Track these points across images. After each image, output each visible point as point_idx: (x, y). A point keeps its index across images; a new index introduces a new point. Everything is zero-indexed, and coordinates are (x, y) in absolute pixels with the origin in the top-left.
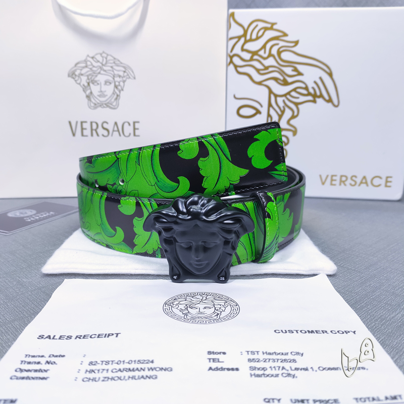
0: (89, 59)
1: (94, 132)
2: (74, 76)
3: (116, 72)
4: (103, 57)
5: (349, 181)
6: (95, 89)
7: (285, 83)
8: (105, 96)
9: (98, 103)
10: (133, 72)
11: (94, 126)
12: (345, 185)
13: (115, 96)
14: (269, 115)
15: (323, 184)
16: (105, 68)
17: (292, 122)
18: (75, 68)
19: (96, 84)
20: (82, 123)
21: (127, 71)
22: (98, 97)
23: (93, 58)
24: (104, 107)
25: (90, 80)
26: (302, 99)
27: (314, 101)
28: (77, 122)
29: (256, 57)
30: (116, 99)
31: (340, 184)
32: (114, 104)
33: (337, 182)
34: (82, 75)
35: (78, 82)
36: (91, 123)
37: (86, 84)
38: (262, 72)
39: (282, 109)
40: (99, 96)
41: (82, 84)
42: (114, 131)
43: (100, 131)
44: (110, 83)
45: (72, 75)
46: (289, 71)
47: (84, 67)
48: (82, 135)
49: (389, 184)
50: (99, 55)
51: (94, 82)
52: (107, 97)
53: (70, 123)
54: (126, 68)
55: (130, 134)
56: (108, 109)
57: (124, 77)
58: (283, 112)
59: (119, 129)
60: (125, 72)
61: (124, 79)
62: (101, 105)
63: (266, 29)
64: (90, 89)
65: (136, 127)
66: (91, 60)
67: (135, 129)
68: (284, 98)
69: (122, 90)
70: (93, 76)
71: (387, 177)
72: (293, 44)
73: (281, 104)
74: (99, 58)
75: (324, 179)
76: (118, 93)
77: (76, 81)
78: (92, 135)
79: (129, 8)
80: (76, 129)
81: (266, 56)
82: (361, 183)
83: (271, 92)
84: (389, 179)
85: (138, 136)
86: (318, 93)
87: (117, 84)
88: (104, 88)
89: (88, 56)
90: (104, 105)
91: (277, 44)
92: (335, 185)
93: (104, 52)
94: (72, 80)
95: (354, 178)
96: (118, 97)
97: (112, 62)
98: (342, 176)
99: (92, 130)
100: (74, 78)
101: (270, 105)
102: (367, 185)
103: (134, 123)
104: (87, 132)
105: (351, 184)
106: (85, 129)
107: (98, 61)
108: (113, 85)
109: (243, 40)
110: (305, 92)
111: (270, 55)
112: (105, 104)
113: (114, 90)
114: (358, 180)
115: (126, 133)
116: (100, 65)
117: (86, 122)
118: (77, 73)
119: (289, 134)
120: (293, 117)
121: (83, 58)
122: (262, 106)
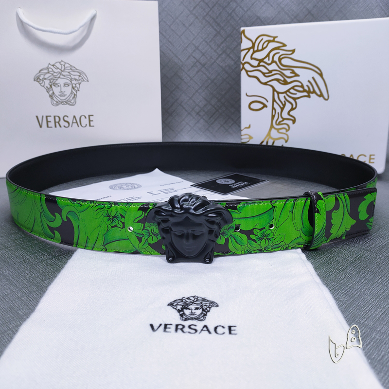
0: (50, 66)
1: (57, 124)
2: (39, 80)
3: (73, 77)
4: (61, 65)
6: (56, 90)
10: (86, 76)
13: (73, 95)
16: (63, 73)
18: (40, 74)
19: (57, 86)
20: (47, 117)
22: (59, 96)
23: (53, 65)
24: (64, 104)
28: (43, 116)
30: (74, 97)
34: (45, 79)
35: (42, 85)
36: (55, 117)
37: (49, 86)
41: (45, 87)
42: (73, 123)
43: (62, 123)
44: (69, 85)
45: (37, 79)
47: (46, 73)
48: (48, 127)
50: (59, 63)
51: (55, 84)
52: (66, 96)
53: (37, 117)
54: (81, 73)
55: (86, 125)
56: (67, 105)
57: (79, 80)
59: (77, 121)
60: (79, 76)
61: (80, 82)
62: (62, 102)
64: (52, 90)
65: (91, 119)
66: (52, 67)
67: (90, 121)
69: (79, 90)
74: (58, 65)
76: (75, 93)
77: (40, 84)
78: (56, 126)
79: (81, 27)
80: (42, 122)
85: (93, 126)
87: (74, 85)
88: (64, 89)
89: (49, 64)
93: (62, 61)
94: (38, 83)
97: (69, 68)
99: (55, 122)
100: (39, 82)
103: (89, 116)
104: (52, 124)
106: (50, 122)
107: (58, 68)
108: (71, 86)
112: (65, 102)
113: (72, 91)
115: (83, 125)
116: (60, 71)
117: (50, 116)
118: (41, 78)
121: (46, 66)
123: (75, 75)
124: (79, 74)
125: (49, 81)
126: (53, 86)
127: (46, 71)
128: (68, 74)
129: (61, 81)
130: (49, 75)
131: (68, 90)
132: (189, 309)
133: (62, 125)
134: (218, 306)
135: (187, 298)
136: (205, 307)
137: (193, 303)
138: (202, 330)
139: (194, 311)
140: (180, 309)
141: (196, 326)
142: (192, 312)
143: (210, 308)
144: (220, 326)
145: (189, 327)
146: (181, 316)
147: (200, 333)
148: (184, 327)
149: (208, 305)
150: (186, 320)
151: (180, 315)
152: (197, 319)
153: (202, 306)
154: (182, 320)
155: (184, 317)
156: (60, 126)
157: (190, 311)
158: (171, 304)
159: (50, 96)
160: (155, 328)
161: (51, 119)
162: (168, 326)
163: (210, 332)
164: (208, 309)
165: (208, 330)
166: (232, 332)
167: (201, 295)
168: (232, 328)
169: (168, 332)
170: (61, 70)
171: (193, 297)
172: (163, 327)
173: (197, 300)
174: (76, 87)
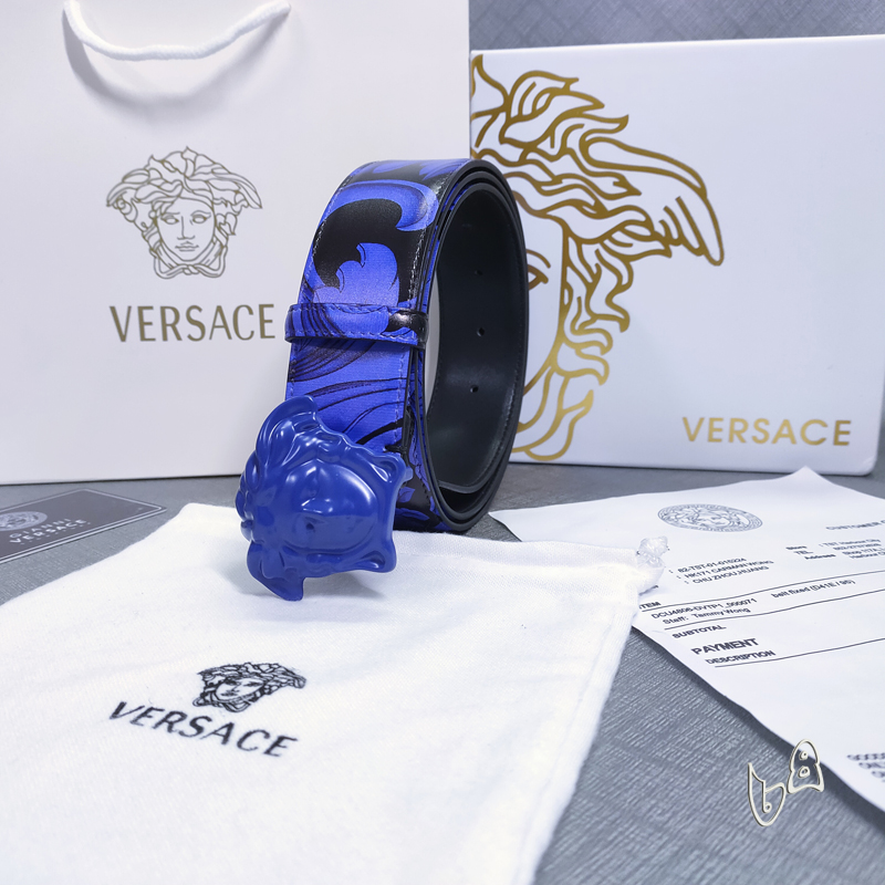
5: (751, 432)
7: (600, 213)
8: (194, 248)
9: (178, 265)
11: (170, 317)
12: (743, 441)
14: (565, 285)
15: (692, 438)
17: (617, 299)
21: (242, 190)
25: (158, 213)
26: (639, 247)
27: (667, 253)
29: (532, 156)
31: (731, 440)
32: (215, 265)
33: (725, 435)
38: (546, 188)
39: (595, 270)
40: (177, 247)
46: (606, 185)
49: (842, 438)
58: (597, 277)
63: (553, 92)
68: (598, 246)
70: (164, 202)
71: (838, 423)
72: (614, 126)
73: (592, 260)
75: (693, 427)
81: (554, 152)
82: (779, 435)
83: (567, 232)
84: (843, 427)
86: (675, 235)
90: (191, 268)
91: (581, 126)
92: (719, 440)
95: (762, 425)
96: (224, 250)
98: (733, 421)
101: (566, 262)
102: (794, 442)
105: (755, 439)
109: (502, 118)
110: (644, 232)
111: (565, 150)
114: (772, 430)
119: (613, 327)
120: (620, 288)
122: (548, 265)
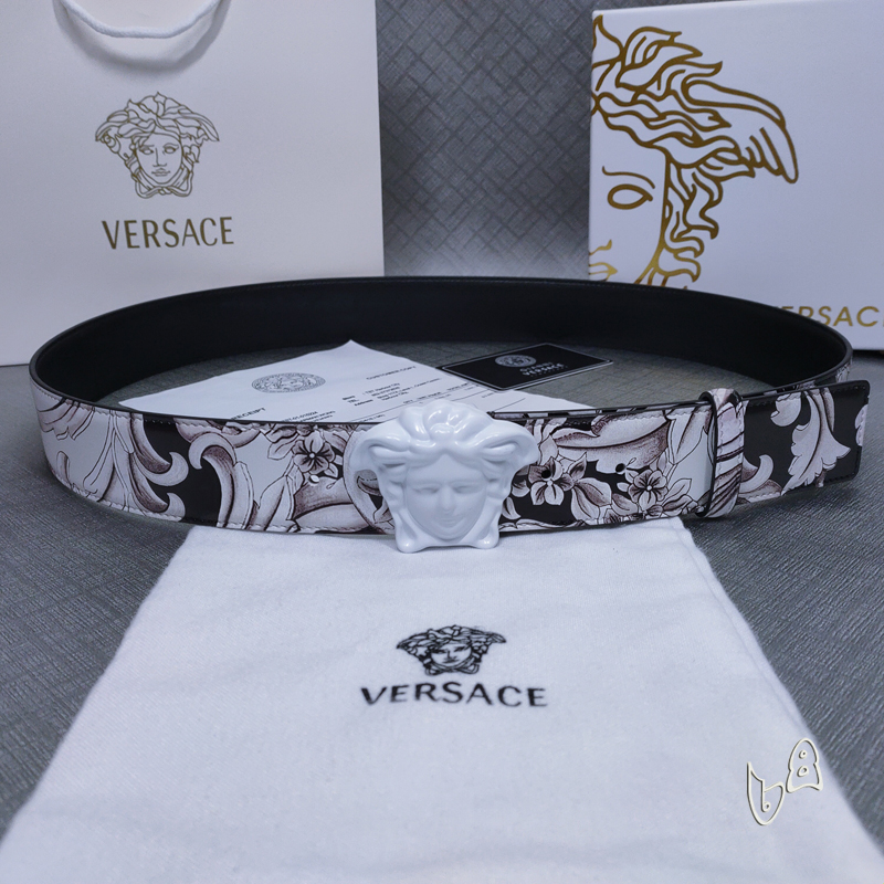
123: (189, 126)
124: (198, 124)
125: (130, 141)
126: (138, 152)
127: (125, 118)
128: (173, 123)
129: (157, 141)
130: (130, 126)
131: (173, 162)
132: (443, 652)
133: (162, 243)
134: (504, 641)
135: (439, 631)
136: (478, 644)
137: (450, 639)
138: (473, 695)
139: (452, 655)
140: (424, 654)
141: (458, 684)
142: (449, 657)
143: (487, 646)
144: (510, 687)
145: (445, 687)
146: (427, 666)
147: (468, 701)
148: (433, 687)
149: (483, 640)
150: (438, 672)
151: (425, 665)
152: (461, 669)
153: (470, 644)
154: (430, 674)
155: (434, 667)
156: (158, 245)
157: (445, 656)
158: (404, 646)
159: (133, 175)
160: (373, 696)
161: (136, 228)
162: (400, 690)
163: (489, 701)
164: (484, 648)
165: (485, 696)
166: (537, 701)
167: (467, 622)
168: (536, 694)
169: (400, 701)
170: (156, 114)
171: (451, 628)
172: (389, 692)
173: (460, 634)
174: (191, 153)
